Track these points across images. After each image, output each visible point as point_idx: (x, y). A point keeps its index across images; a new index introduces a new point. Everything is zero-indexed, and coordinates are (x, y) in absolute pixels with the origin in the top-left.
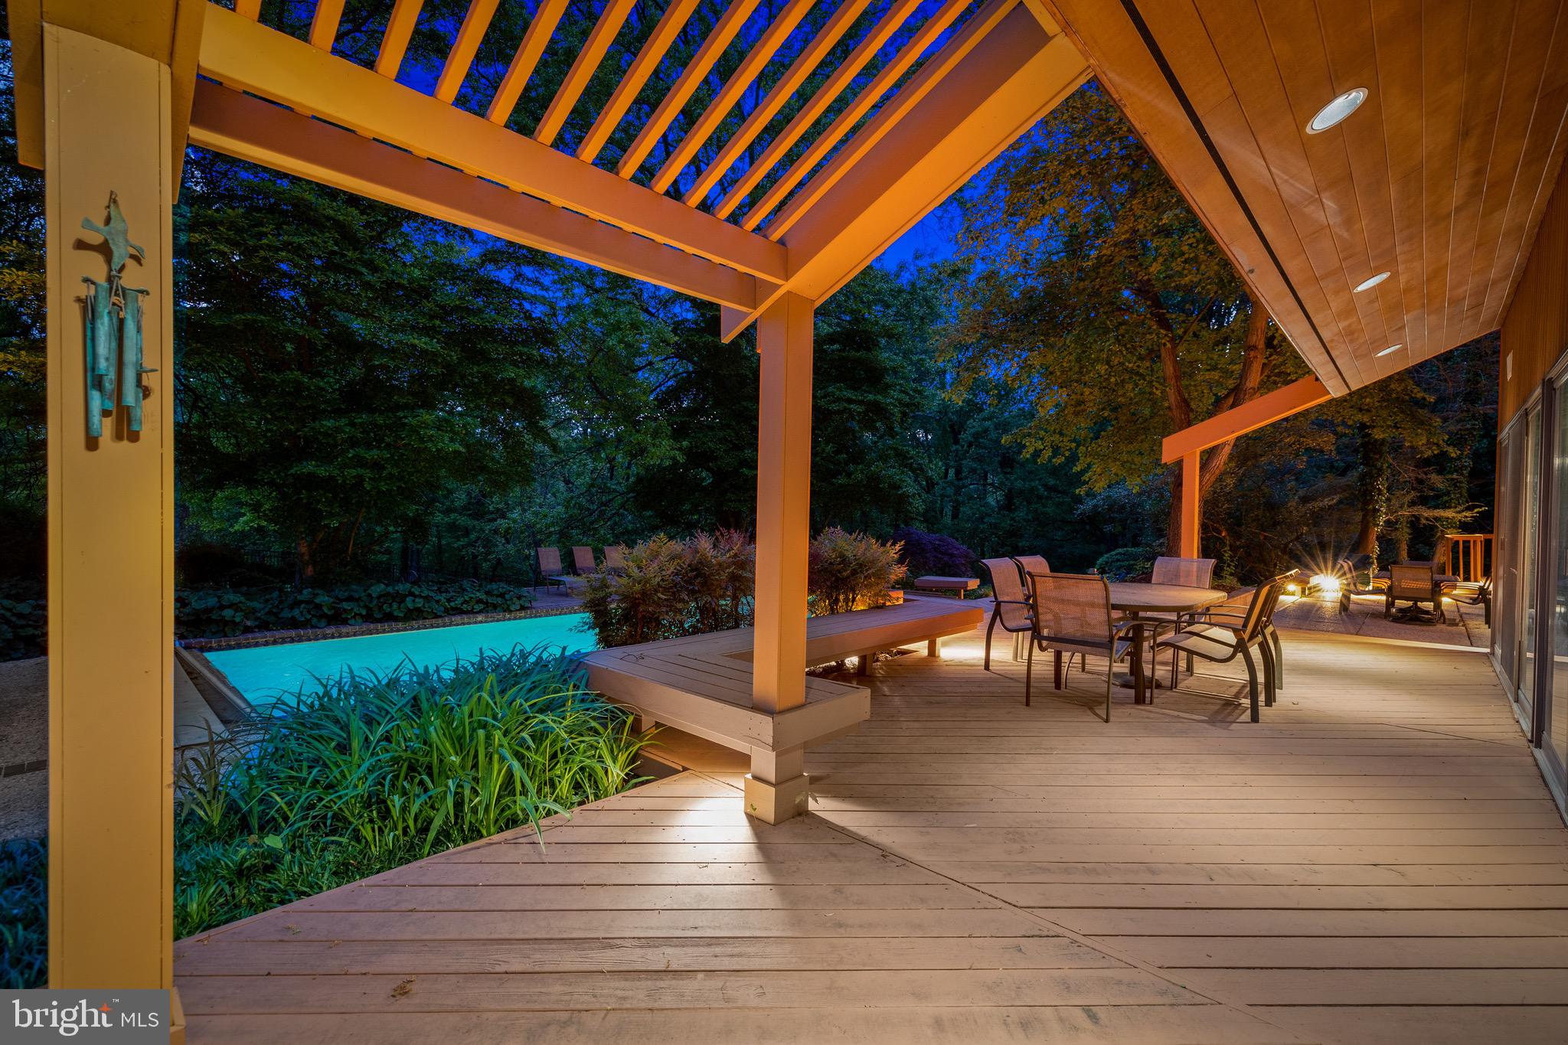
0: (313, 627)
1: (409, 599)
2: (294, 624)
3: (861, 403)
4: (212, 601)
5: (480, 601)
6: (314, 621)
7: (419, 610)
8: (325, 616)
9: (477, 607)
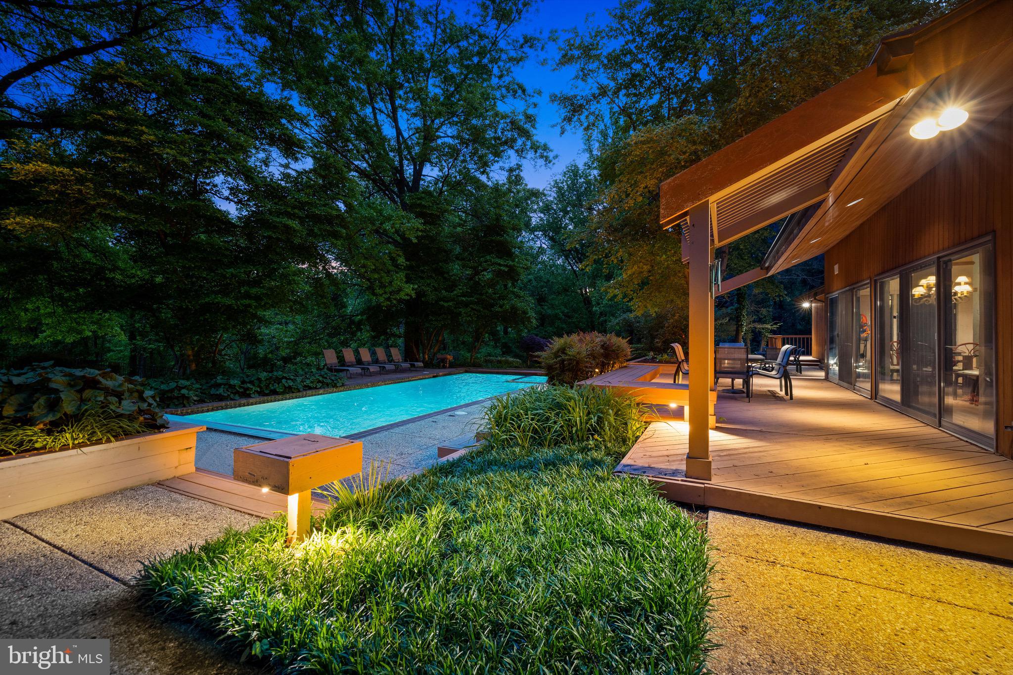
0: (232, 399)
1: (284, 381)
2: (220, 398)
3: (506, 266)
4: (173, 385)
5: (319, 382)
6: (232, 396)
7: (290, 387)
8: (237, 392)
9: (319, 385)
